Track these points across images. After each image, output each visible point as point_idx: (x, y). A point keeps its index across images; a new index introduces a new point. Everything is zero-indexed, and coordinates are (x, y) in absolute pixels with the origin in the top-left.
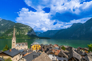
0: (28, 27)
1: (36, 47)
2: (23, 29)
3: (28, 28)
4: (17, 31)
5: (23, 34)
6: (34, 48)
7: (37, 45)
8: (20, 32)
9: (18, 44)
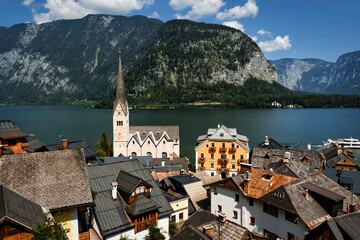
0: (223, 33)
1: (217, 156)
2: (197, 54)
3: (224, 45)
4: (171, 68)
5: (197, 80)
6: (207, 156)
7: (228, 146)
8: (181, 70)
9: (138, 133)
